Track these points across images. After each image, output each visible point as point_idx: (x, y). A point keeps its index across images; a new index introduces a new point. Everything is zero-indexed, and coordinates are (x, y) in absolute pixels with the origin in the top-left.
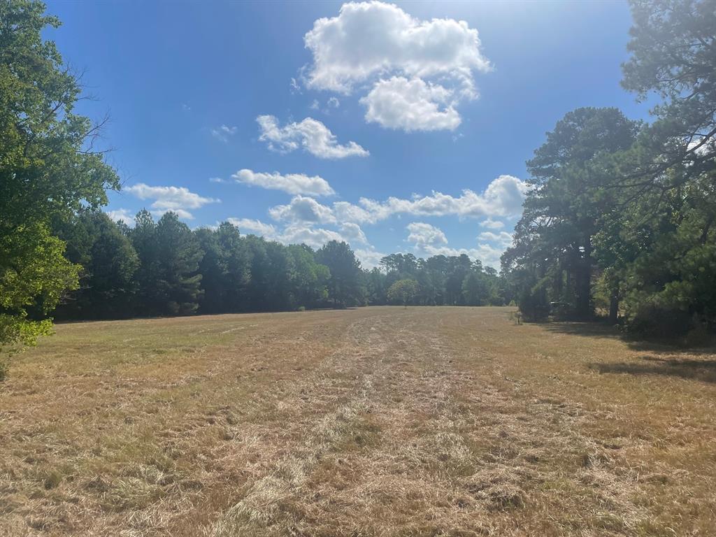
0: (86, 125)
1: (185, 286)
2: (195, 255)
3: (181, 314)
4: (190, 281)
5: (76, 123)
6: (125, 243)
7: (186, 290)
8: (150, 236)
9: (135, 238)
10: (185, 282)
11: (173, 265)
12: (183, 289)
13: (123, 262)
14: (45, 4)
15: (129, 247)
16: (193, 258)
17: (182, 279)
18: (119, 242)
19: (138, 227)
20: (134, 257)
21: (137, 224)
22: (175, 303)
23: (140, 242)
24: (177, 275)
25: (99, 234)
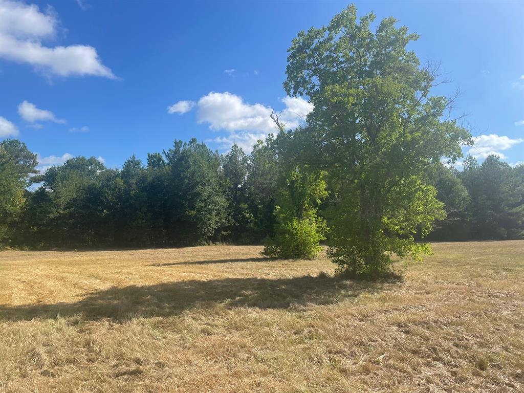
0: (443, 102)
1: (512, 214)
2: (517, 188)
3: (509, 238)
4: (515, 210)
5: (436, 102)
6: (458, 184)
7: (512, 218)
8: (476, 176)
9: (463, 179)
10: (510, 211)
11: (498, 198)
12: (509, 217)
13: (457, 198)
14: (407, 28)
15: (460, 186)
16: (516, 191)
17: (507, 209)
18: (454, 184)
19: (465, 170)
20: (466, 193)
21: (464, 168)
22: (503, 229)
23: (469, 182)
24: (502, 206)
25: (438, 179)
